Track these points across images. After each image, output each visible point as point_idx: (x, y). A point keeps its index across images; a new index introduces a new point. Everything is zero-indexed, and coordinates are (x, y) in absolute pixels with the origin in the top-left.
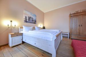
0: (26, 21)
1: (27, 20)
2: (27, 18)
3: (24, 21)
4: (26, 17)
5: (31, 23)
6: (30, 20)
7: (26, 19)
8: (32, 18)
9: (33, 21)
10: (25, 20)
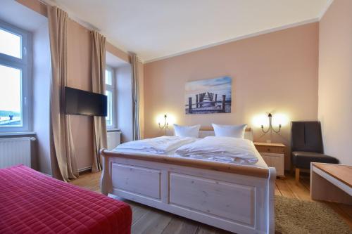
0: (190, 111)
1: (194, 107)
2: (194, 102)
3: (186, 110)
4: (190, 99)
5: (206, 112)
6: (201, 105)
7: (190, 105)
8: (210, 96)
9: (213, 104)
10: (188, 107)
